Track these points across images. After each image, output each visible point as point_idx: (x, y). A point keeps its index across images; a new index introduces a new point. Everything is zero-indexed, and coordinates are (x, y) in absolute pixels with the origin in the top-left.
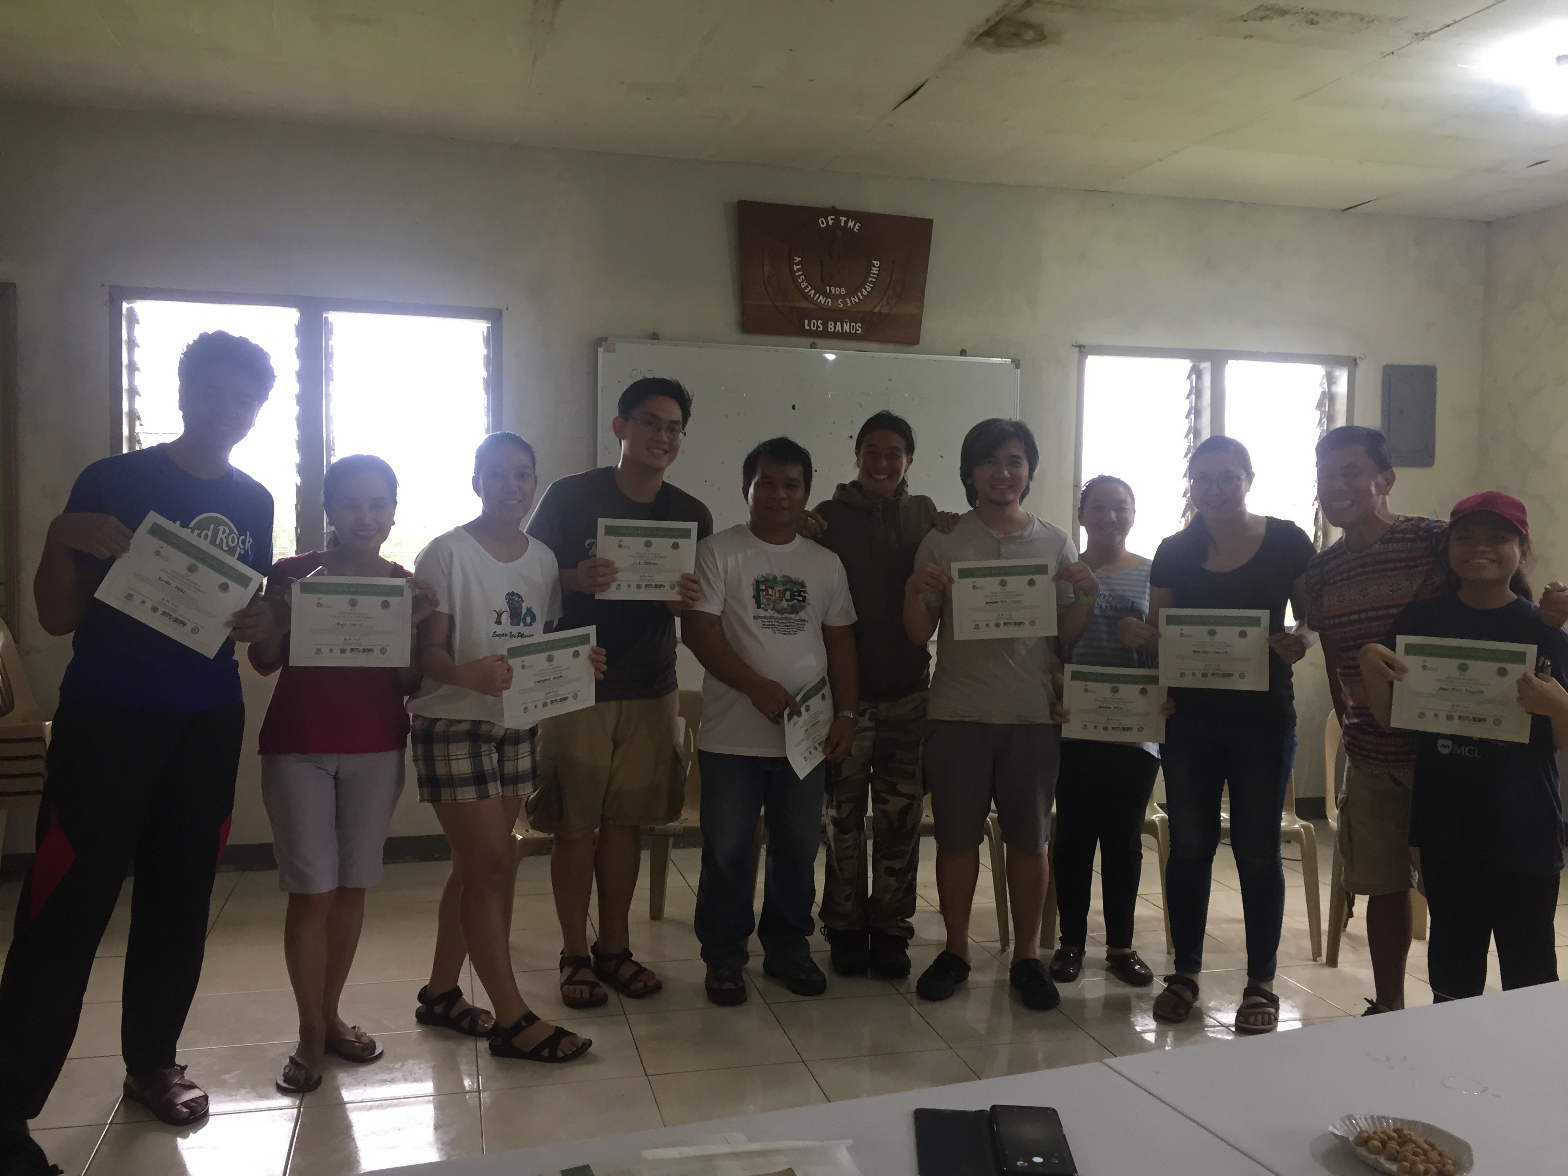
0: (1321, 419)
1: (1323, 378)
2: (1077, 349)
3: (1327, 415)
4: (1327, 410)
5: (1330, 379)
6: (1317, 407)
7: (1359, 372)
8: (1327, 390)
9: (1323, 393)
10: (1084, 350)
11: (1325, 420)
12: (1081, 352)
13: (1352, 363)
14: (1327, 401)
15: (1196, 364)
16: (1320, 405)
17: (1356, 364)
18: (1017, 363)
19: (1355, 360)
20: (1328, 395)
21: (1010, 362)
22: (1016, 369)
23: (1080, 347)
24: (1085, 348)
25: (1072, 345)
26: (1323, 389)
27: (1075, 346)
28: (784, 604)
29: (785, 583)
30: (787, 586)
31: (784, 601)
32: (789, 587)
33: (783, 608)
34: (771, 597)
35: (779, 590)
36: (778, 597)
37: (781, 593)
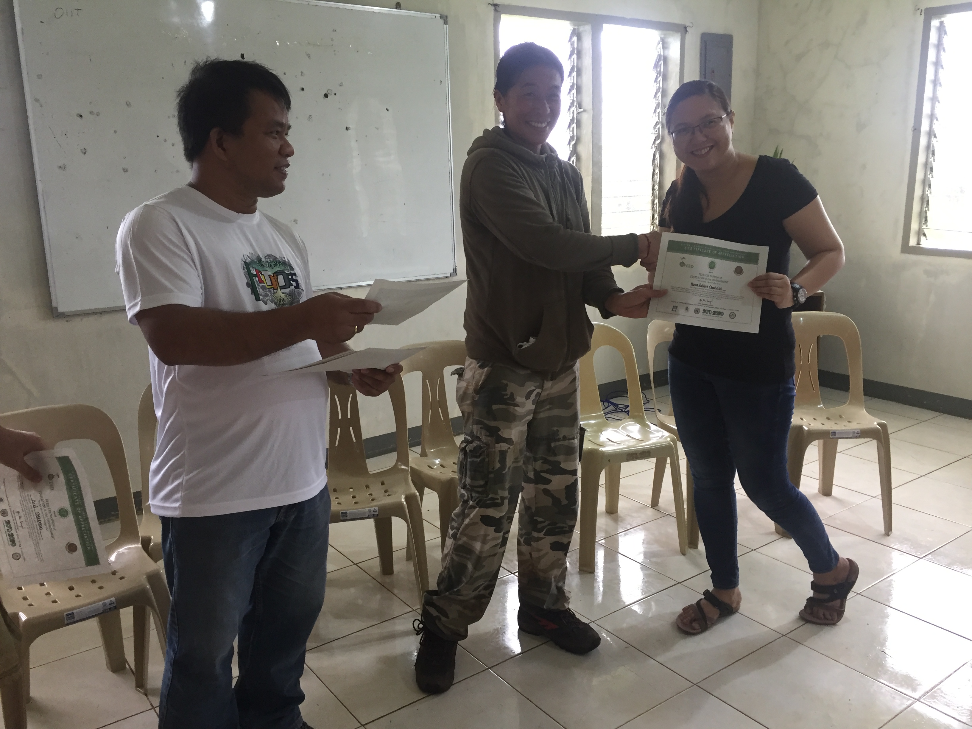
0: (657, 78)
1: (659, 43)
2: (492, 8)
3: (662, 74)
4: (662, 70)
5: (665, 44)
6: (654, 68)
7: (688, 37)
8: (662, 54)
9: (660, 56)
10: (498, 9)
11: (660, 79)
12: (496, 11)
13: (683, 30)
14: (662, 62)
15: (576, 27)
16: (656, 66)
17: (687, 31)
18: (445, 19)
19: (685, 28)
20: (662, 58)
21: (439, 18)
22: (445, 25)
23: (496, 6)
24: (499, 7)
25: (489, 4)
26: (659, 52)
27: (491, 5)
28: (280, 293)
29: (273, 264)
30: (277, 269)
31: (279, 289)
32: (279, 269)
33: (280, 298)
34: (265, 284)
35: (269, 275)
36: (271, 284)
37: (272, 278)
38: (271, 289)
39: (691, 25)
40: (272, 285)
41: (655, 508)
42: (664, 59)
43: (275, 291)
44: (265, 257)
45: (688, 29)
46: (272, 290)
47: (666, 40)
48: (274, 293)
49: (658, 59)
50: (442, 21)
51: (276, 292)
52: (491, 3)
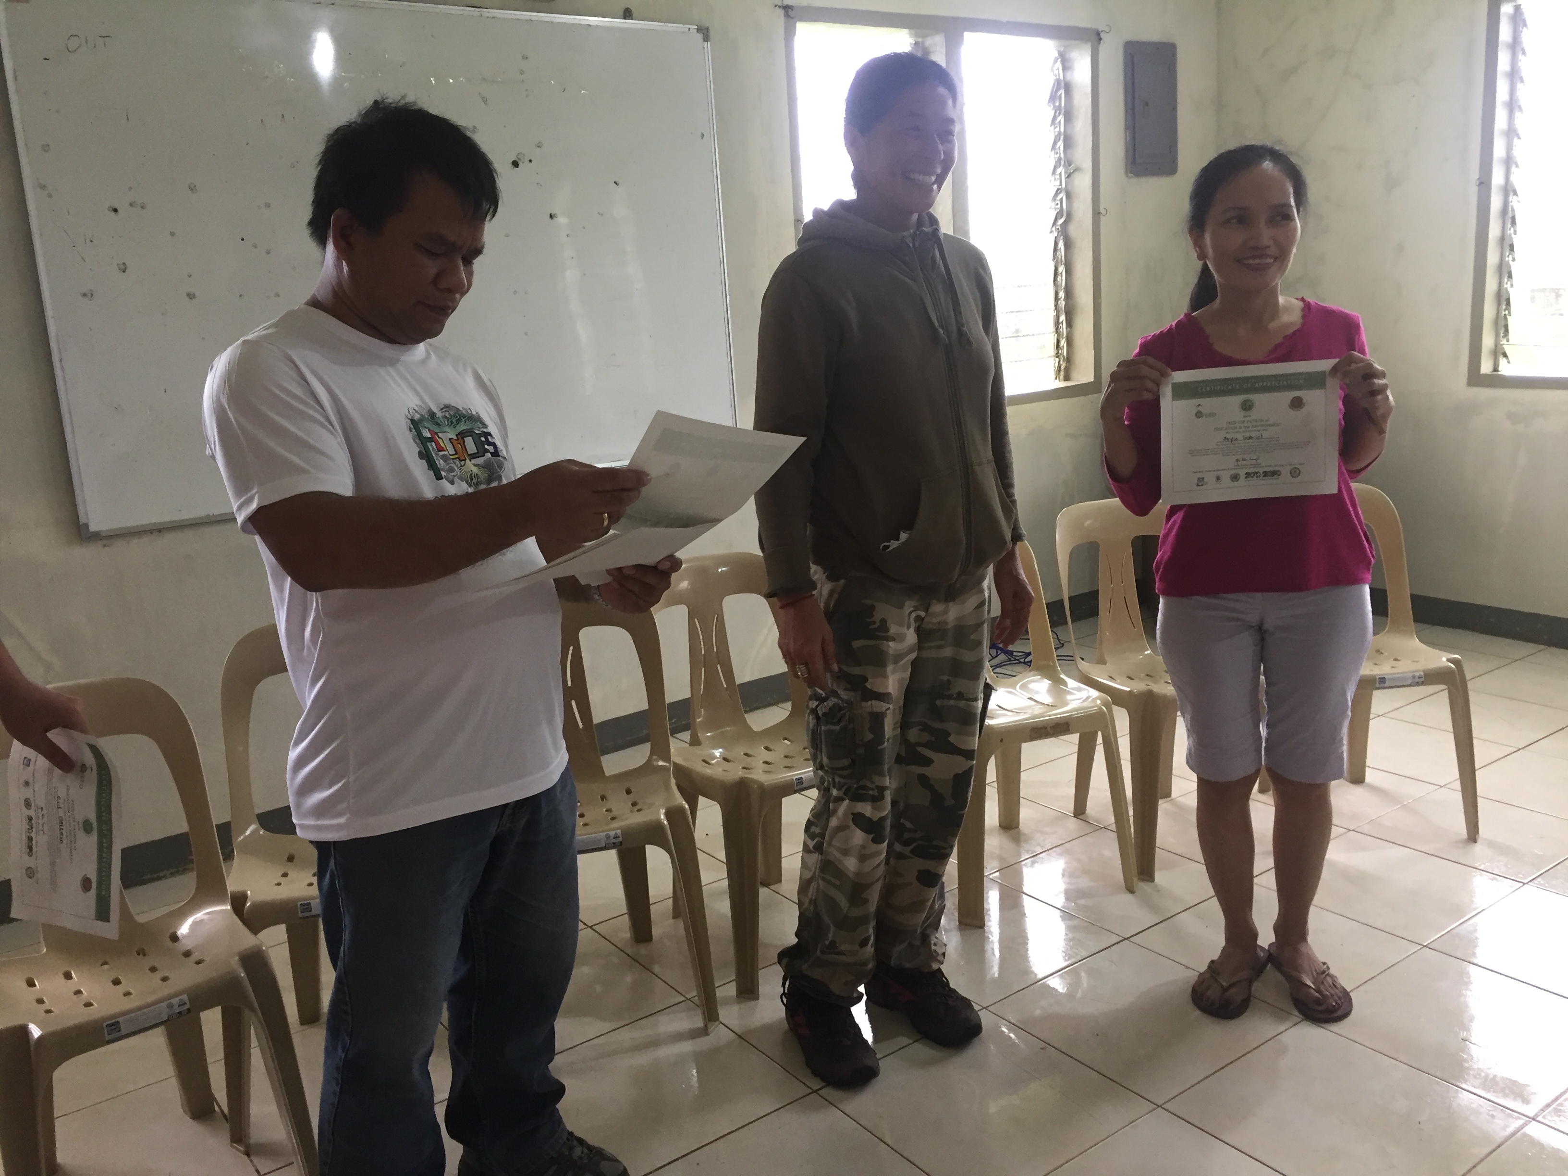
0: (1055, 118)
1: (1055, 61)
2: (781, 12)
3: (1063, 111)
4: (1063, 104)
5: (1066, 63)
6: (1049, 101)
7: (1103, 48)
8: (1062, 78)
9: (1058, 82)
10: (790, 13)
11: (1061, 118)
12: (787, 16)
13: (1095, 38)
14: (1062, 92)
15: (920, 40)
16: (1053, 98)
17: (1100, 39)
18: (705, 32)
19: (1098, 34)
20: (1063, 84)
21: (696, 30)
22: (705, 43)
23: (787, 8)
24: (792, 10)
25: (776, 6)
26: (1056, 76)
27: (780, 7)
28: (471, 466)
29: (454, 421)
30: (462, 427)
31: (468, 461)
32: (465, 428)
33: (471, 474)
34: (446, 453)
35: (450, 439)
36: (454, 453)
37: (455, 443)
38: (455, 460)
39: (1107, 29)
40: (456, 453)
41: (1079, 817)
42: (1065, 87)
43: (463, 463)
44: (442, 409)
45: (1102, 35)
46: (457, 461)
47: (1067, 56)
48: (461, 466)
49: (1056, 87)
50: (700, 36)
51: (464, 465)
52: (780, 4)
